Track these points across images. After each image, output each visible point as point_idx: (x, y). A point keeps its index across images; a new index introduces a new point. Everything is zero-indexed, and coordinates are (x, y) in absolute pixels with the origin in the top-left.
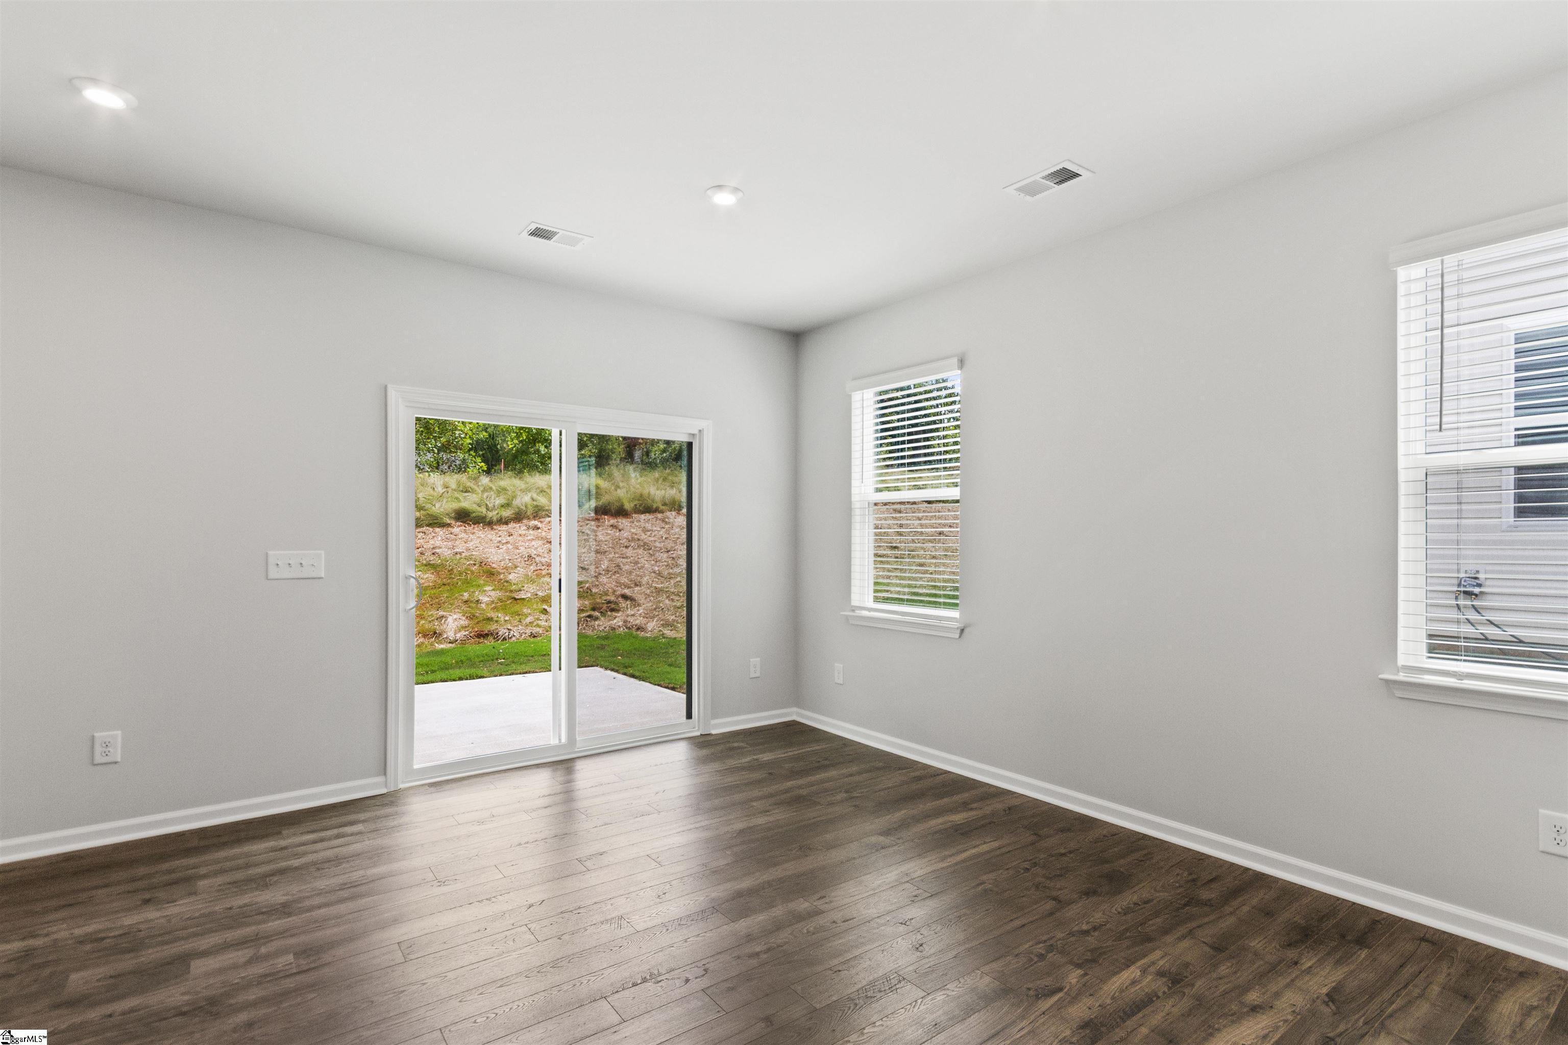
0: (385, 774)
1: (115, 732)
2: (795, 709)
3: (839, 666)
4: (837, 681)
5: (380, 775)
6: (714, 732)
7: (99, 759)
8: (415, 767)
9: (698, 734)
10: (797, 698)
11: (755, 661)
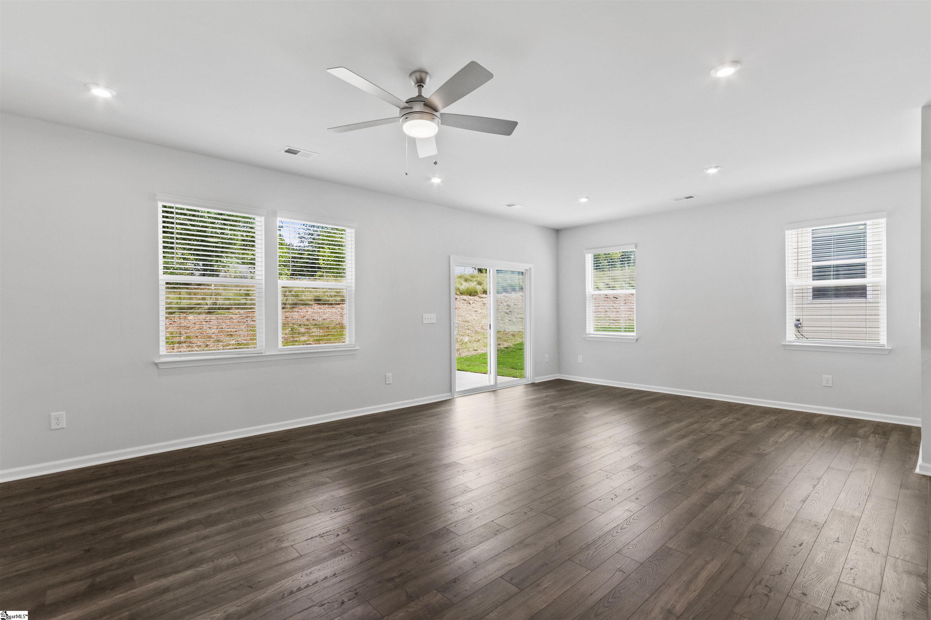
0: (451, 391)
1: (390, 374)
2: (558, 375)
3: (580, 357)
4: (579, 362)
5: (448, 392)
6: (536, 382)
7: (387, 383)
8: (457, 391)
9: (530, 383)
10: (559, 371)
11: (547, 355)
